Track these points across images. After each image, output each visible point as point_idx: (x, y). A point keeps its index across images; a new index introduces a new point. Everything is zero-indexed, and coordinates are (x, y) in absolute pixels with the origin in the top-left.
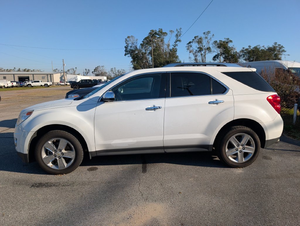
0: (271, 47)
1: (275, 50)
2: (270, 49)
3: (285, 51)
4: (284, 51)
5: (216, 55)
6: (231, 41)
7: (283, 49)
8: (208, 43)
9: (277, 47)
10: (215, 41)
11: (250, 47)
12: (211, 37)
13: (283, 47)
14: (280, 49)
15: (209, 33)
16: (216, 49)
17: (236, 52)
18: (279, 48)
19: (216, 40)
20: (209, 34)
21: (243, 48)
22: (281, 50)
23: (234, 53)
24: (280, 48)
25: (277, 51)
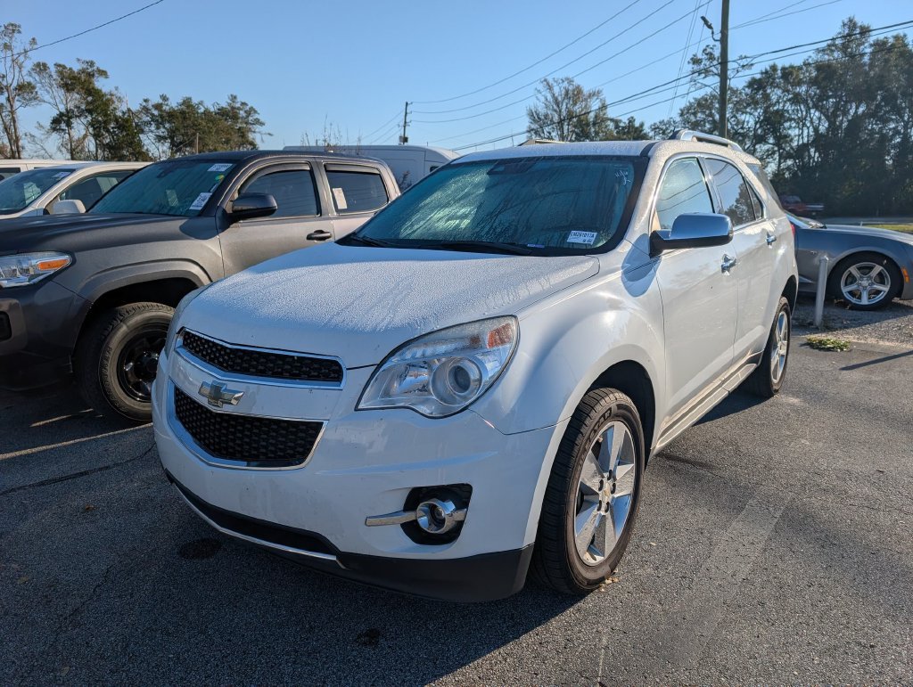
0: (224, 106)
1: (238, 118)
2: (223, 113)
3: (262, 124)
4: (258, 122)
5: (61, 115)
6: (103, 73)
7: (256, 116)
8: (17, 69)
9: (239, 109)
10: (38, 65)
11: (164, 98)
12: (28, 47)
13: (255, 112)
14: (248, 117)
15: (13, 31)
16: (48, 92)
17: (129, 110)
18: (246, 112)
19: (42, 61)
20: (15, 34)
21: (146, 101)
22: (250, 118)
23: (124, 113)
24: (249, 113)
25: (240, 121)
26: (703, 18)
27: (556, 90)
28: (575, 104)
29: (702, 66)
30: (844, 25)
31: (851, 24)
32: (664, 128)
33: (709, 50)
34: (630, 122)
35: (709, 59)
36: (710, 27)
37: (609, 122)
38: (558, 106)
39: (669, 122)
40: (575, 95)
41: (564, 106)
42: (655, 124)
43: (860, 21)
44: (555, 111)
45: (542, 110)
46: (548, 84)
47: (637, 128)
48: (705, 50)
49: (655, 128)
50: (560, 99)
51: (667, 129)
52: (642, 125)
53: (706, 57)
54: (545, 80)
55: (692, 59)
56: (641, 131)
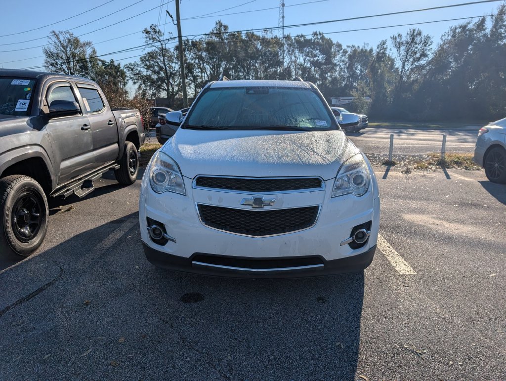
26: (167, 12)
27: (62, 38)
28: (76, 49)
29: (150, 35)
30: (217, 24)
31: (220, 24)
32: (132, 67)
33: (153, 27)
34: (111, 62)
35: (154, 32)
36: (171, 17)
37: (99, 62)
38: (64, 49)
39: (134, 65)
40: (75, 43)
41: (68, 49)
42: (126, 65)
43: (224, 23)
44: (63, 52)
45: (54, 50)
46: (55, 34)
47: (116, 66)
48: (151, 27)
49: (127, 67)
50: (65, 44)
51: (134, 68)
52: (119, 65)
53: (152, 30)
54: (54, 32)
55: (144, 30)
56: (119, 68)
